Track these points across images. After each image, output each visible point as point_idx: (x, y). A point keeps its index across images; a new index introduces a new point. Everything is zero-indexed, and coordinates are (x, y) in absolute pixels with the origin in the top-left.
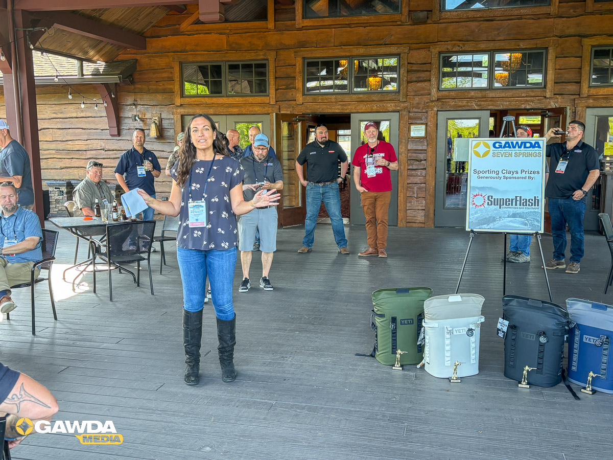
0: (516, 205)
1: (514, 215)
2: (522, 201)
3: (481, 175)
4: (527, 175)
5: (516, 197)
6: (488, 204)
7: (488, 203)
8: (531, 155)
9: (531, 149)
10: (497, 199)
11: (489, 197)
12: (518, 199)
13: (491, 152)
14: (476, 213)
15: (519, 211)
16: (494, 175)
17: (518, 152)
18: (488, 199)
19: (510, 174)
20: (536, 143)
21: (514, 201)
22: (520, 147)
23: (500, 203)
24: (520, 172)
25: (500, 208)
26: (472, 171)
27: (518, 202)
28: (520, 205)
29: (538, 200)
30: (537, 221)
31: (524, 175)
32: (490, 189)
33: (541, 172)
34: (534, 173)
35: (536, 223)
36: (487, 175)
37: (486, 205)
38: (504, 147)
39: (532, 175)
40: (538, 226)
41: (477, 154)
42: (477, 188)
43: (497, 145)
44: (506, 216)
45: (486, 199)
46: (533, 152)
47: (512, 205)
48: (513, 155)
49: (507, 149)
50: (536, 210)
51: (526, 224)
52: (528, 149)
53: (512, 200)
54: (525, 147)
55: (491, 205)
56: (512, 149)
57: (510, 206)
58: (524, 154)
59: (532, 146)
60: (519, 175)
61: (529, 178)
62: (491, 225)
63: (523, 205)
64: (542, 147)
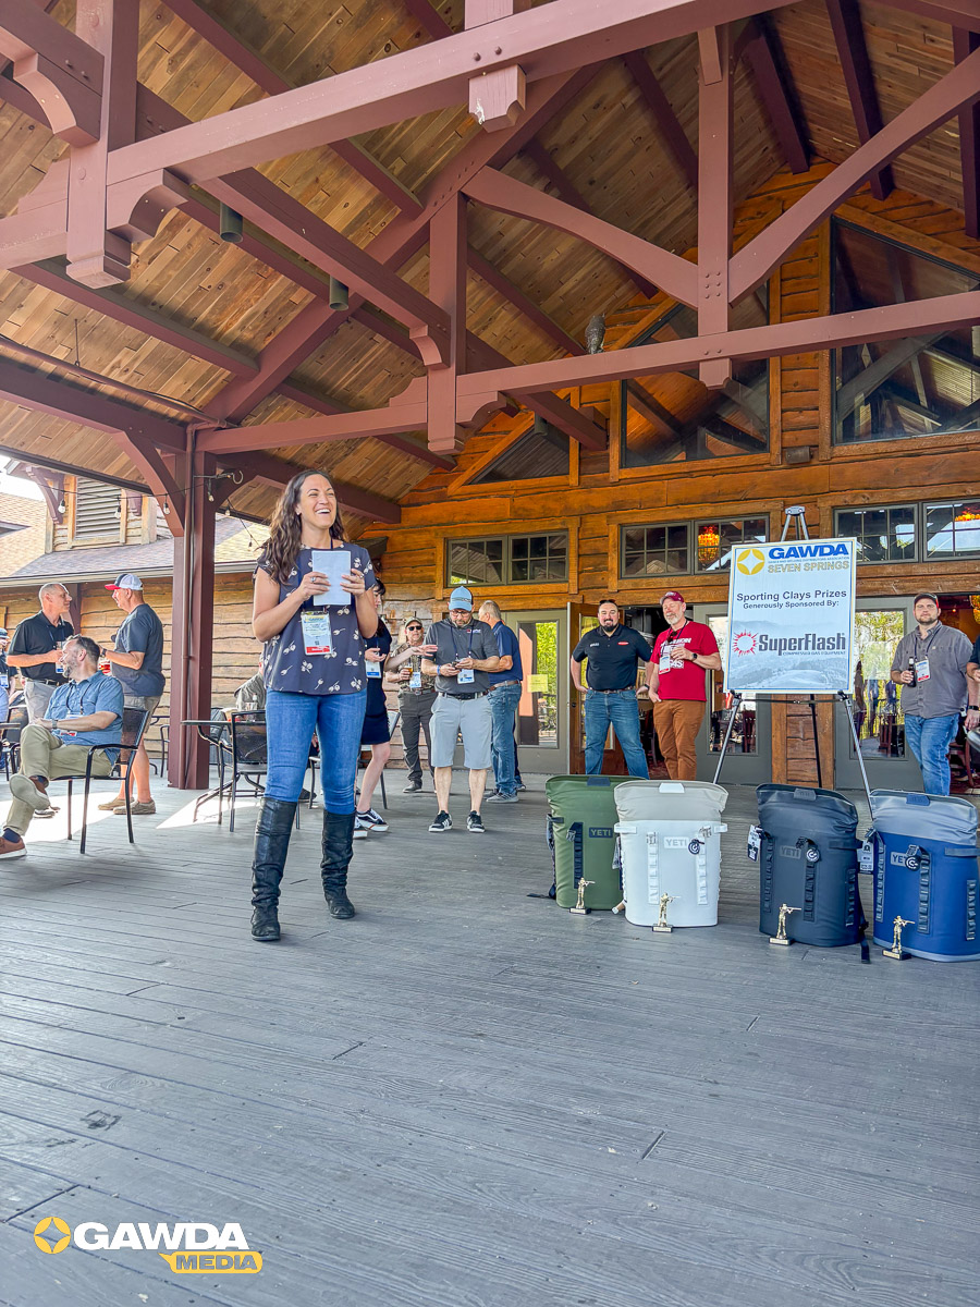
0: (806, 648)
1: (803, 666)
2: (817, 642)
3: (750, 602)
4: (826, 599)
5: (807, 635)
6: (760, 649)
7: (760, 646)
8: (832, 566)
9: (832, 556)
10: (776, 640)
11: (761, 637)
12: (810, 638)
13: (766, 565)
14: (740, 663)
15: (810, 658)
16: (771, 602)
17: (810, 562)
18: (761, 641)
19: (797, 599)
20: (839, 546)
21: (803, 642)
22: (813, 555)
23: (781, 646)
24: (813, 595)
25: (780, 654)
26: (736, 597)
27: (810, 644)
28: (814, 648)
29: (844, 639)
30: (843, 674)
31: (820, 599)
32: (766, 624)
33: (848, 594)
34: (837, 594)
35: (840, 678)
36: (759, 602)
37: (756, 649)
38: (787, 557)
39: (834, 599)
40: (844, 682)
41: (744, 570)
42: (742, 623)
43: (776, 554)
44: (790, 667)
45: (758, 641)
46: (835, 561)
47: (800, 649)
48: (802, 567)
49: (793, 558)
50: (841, 656)
51: (822, 680)
52: (826, 557)
53: (800, 640)
54: (822, 554)
55: (766, 649)
56: (801, 558)
57: (797, 651)
58: (820, 566)
59: (834, 552)
60: (812, 599)
61: (829, 603)
62: (765, 683)
63: (819, 648)
64: (850, 552)
